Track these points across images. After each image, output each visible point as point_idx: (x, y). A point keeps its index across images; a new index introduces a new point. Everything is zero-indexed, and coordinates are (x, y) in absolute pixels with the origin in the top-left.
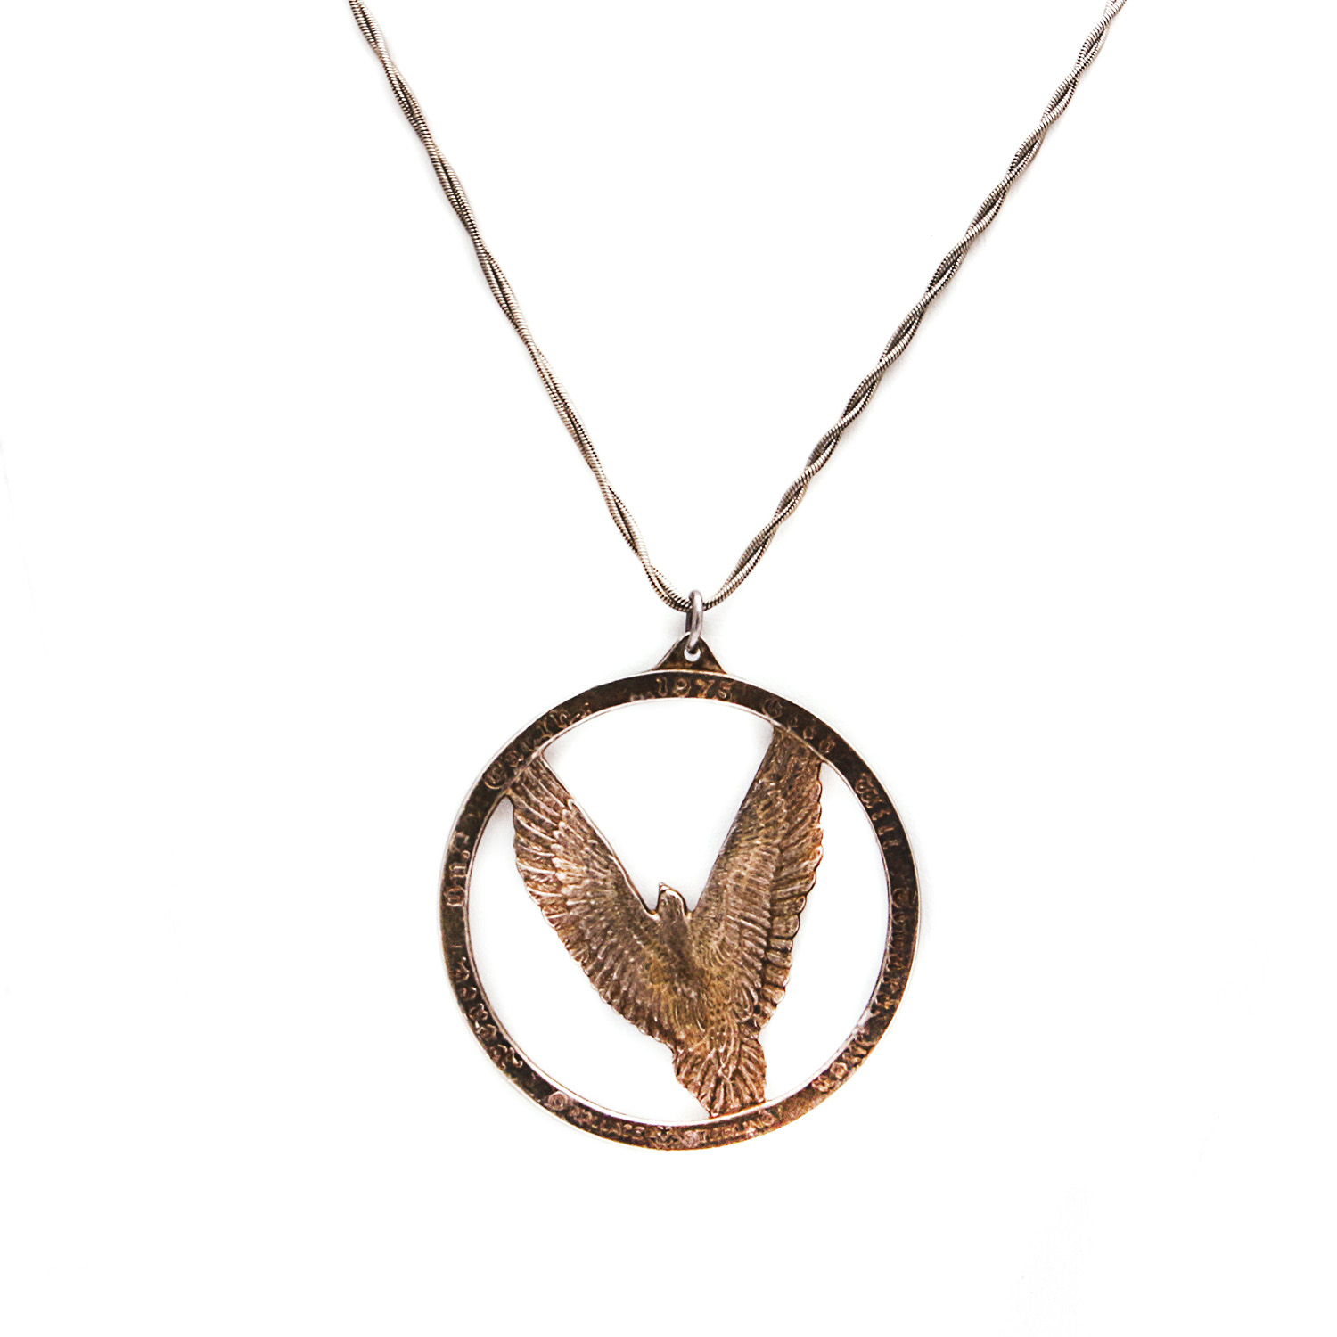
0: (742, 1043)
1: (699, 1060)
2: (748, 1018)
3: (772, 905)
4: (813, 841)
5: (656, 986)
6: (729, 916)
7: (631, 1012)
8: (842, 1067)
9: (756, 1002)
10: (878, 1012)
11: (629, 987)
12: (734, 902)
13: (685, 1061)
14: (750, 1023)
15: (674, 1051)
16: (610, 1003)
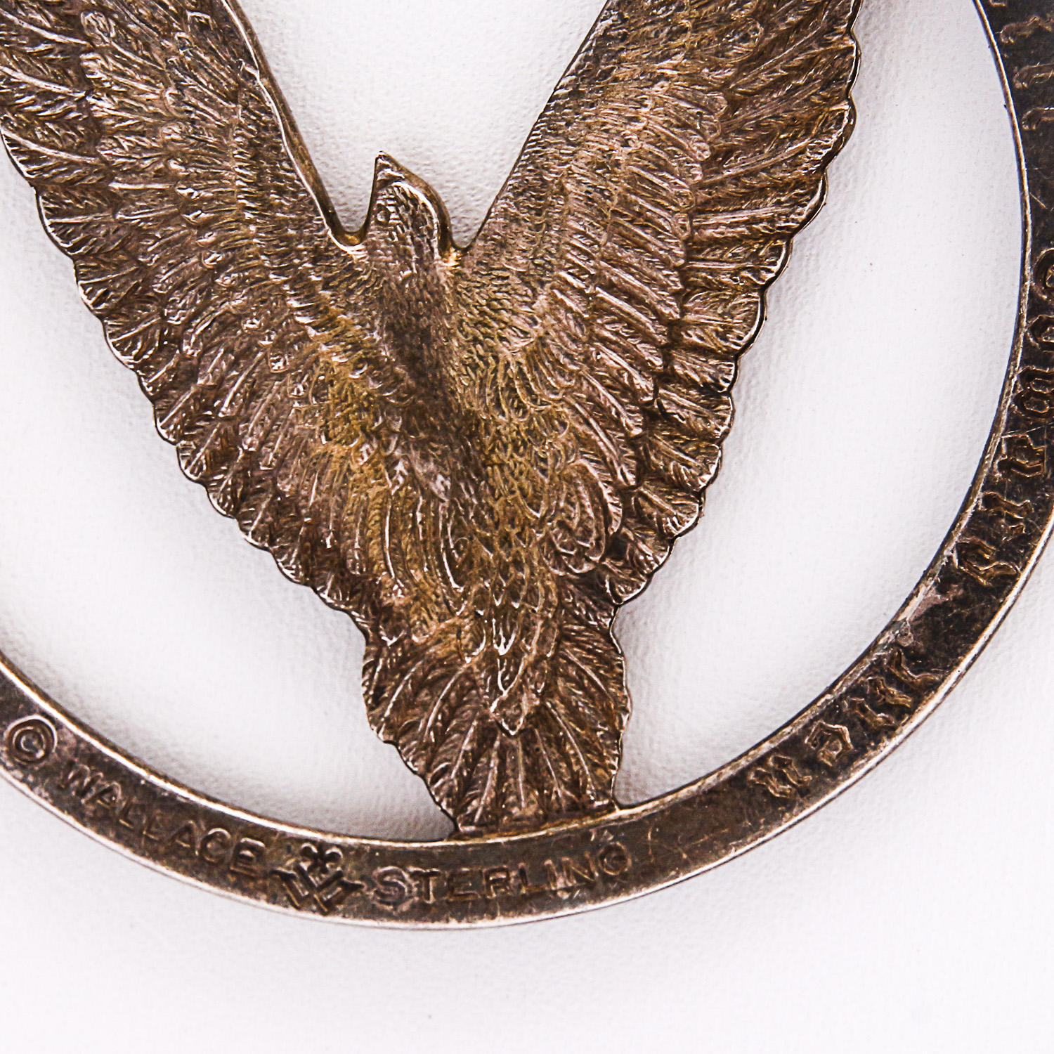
0: (564, 636)
1: (438, 672)
2: (586, 568)
3: (689, 258)
4: (826, 85)
5: (337, 450)
6: (563, 274)
7: (261, 512)
8: (840, 735)
9: (615, 527)
10: (956, 591)
11: (262, 444)
12: (584, 235)
13: (400, 668)
14: (590, 584)
15: (372, 640)
16: (204, 482)
